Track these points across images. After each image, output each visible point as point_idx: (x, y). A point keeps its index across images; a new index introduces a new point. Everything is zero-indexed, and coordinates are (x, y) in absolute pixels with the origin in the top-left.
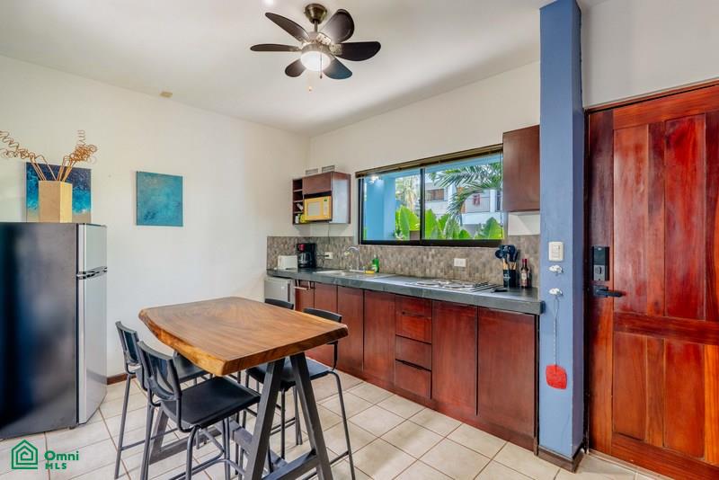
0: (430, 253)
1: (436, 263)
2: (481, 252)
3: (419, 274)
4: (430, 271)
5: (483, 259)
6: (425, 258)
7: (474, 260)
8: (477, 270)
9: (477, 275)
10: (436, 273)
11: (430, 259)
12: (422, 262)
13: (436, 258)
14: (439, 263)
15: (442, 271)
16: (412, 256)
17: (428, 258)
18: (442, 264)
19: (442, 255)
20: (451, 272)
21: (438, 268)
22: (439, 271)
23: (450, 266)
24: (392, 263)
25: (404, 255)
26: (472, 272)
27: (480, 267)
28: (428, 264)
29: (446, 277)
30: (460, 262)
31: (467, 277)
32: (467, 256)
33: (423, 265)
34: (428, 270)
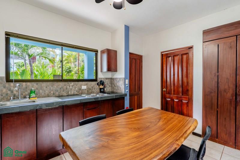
0: (71, 85)
1: (74, 89)
2: (91, 83)
3: (65, 94)
4: (71, 92)
5: (92, 86)
6: (68, 87)
7: (89, 86)
8: (90, 89)
9: (90, 91)
10: (74, 93)
11: (71, 87)
12: (67, 89)
13: (74, 87)
14: (75, 88)
15: (76, 92)
16: (60, 87)
17: (70, 87)
18: (77, 89)
19: (76, 85)
20: (81, 91)
21: (75, 90)
22: (75, 92)
23: (80, 89)
24: (47, 91)
25: (56, 87)
26: (88, 90)
27: (91, 88)
28: (70, 90)
29: (78, 93)
30: (84, 87)
31: (87, 92)
32: (86, 85)
33: (67, 90)
34: (70, 92)
